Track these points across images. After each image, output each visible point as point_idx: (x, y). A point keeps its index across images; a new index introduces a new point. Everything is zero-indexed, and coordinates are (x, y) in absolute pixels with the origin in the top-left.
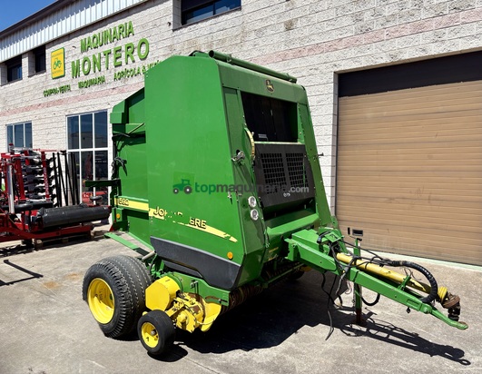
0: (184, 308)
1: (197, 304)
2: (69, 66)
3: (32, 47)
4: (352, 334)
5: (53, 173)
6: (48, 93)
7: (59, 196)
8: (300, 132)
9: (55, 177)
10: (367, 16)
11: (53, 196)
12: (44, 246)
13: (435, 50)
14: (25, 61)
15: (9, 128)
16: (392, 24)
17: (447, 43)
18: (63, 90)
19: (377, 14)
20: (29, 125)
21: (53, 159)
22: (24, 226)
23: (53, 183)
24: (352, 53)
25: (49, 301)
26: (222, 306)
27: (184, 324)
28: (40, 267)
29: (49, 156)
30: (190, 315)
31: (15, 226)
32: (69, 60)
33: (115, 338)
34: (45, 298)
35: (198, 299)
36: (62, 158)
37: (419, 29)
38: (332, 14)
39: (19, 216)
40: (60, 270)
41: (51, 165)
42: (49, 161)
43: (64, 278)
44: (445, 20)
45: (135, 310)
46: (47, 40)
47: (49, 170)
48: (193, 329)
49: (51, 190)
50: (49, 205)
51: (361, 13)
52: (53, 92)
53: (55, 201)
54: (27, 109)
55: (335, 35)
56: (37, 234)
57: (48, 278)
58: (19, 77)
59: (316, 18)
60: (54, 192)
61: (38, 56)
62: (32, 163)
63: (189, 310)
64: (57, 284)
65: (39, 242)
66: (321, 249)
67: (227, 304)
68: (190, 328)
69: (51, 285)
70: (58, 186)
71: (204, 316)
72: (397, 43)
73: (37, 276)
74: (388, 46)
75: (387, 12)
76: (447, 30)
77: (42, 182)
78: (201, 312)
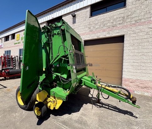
0: (50, 101)
1: (54, 100)
2: (20, 38)
3: (12, 33)
4: (99, 107)
5: (14, 61)
6: (15, 44)
7: (15, 67)
8: (82, 50)
9: (15, 62)
10: (92, 28)
11: (14, 67)
12: (10, 79)
13: (108, 36)
14: (10, 37)
15: (5, 51)
16: (97, 30)
17: (111, 34)
18: (19, 43)
19: (94, 27)
20: (10, 51)
21: (14, 58)
22: (4, 74)
23: (14, 63)
24: (88, 36)
25: (7, 95)
26: (63, 101)
27: (50, 107)
28: (7, 85)
29: (13, 57)
30: (52, 104)
31: (2, 74)
32: (20, 37)
33: (26, 110)
34: (6, 94)
35: (55, 98)
36: (17, 57)
37: (104, 31)
38: (83, 27)
39: (3, 71)
40: (12, 86)
41: (14, 59)
42: (13, 58)
43: (13, 88)
44: (110, 29)
45: (33, 101)
46: (16, 32)
47: (13, 60)
48: (53, 109)
49: (13, 65)
50: (13, 69)
51: (90, 27)
52: (16, 43)
53: (14, 68)
54: (10, 47)
55: (84, 32)
56: (8, 76)
57: (8, 88)
58: (9, 40)
59: (80, 28)
60: (14, 66)
61: (13, 36)
62: (9, 58)
63: (52, 102)
64: (11, 90)
65: (8, 78)
66: (92, 82)
67: (65, 100)
68: (52, 108)
69: (8, 90)
70: (15, 64)
71: (56, 104)
72: (99, 34)
73: (5, 87)
74: (97, 35)
75: (96, 27)
76: (111, 31)
77: (11, 63)
78: (55, 102)
